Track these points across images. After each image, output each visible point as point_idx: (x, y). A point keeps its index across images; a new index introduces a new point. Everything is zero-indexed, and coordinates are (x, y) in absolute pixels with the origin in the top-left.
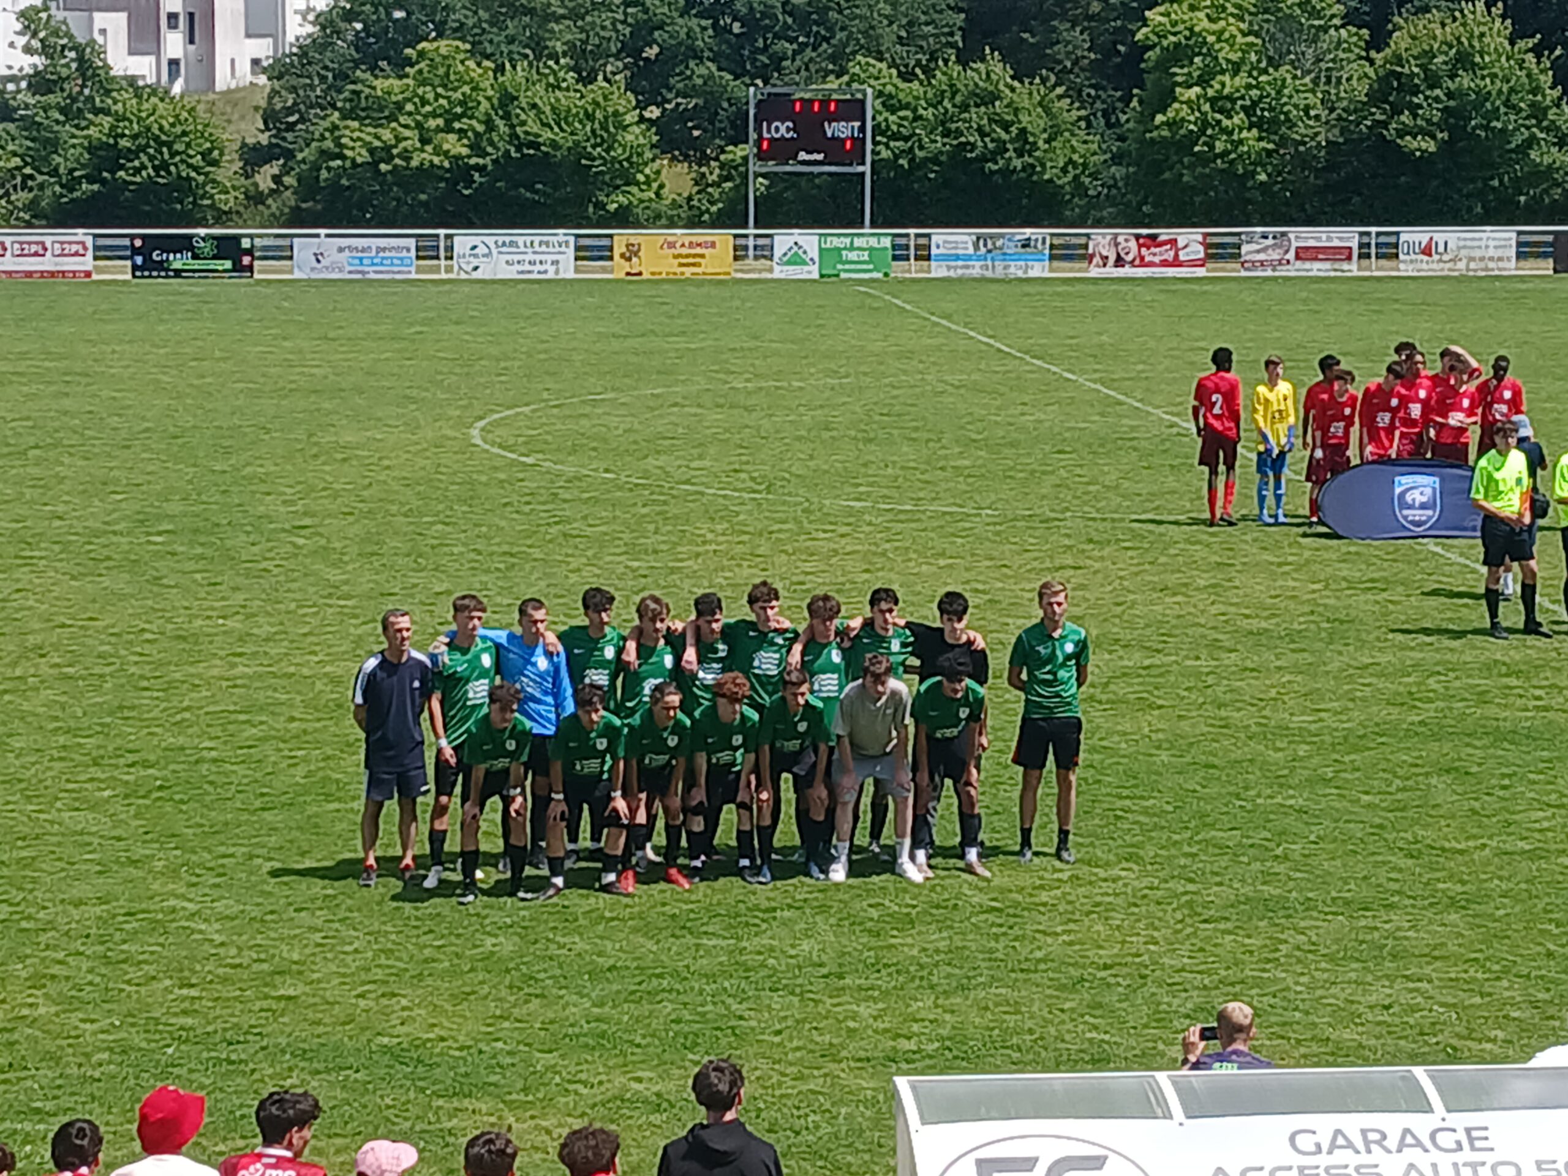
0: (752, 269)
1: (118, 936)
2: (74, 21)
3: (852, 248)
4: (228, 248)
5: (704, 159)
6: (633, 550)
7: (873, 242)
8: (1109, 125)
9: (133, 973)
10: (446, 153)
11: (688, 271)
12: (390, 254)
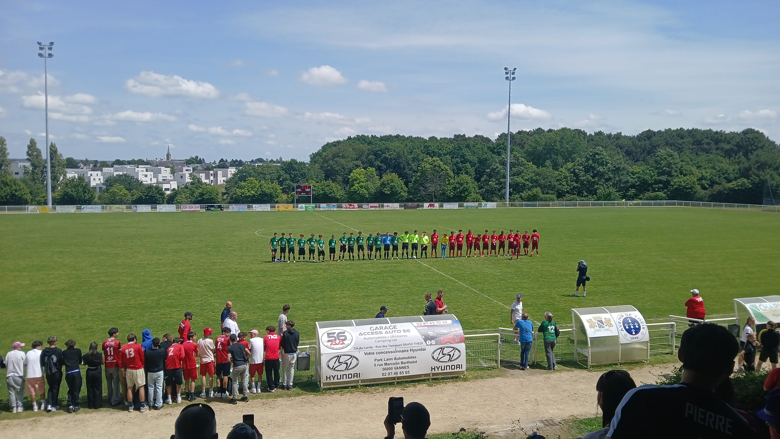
0: (295, 209)
1: (203, 306)
2: (197, 175)
3: (309, 206)
4: (220, 207)
5: (288, 194)
7: (312, 205)
8: (345, 189)
9: (205, 311)
10: (252, 193)
11: (286, 209)
12: (243, 208)
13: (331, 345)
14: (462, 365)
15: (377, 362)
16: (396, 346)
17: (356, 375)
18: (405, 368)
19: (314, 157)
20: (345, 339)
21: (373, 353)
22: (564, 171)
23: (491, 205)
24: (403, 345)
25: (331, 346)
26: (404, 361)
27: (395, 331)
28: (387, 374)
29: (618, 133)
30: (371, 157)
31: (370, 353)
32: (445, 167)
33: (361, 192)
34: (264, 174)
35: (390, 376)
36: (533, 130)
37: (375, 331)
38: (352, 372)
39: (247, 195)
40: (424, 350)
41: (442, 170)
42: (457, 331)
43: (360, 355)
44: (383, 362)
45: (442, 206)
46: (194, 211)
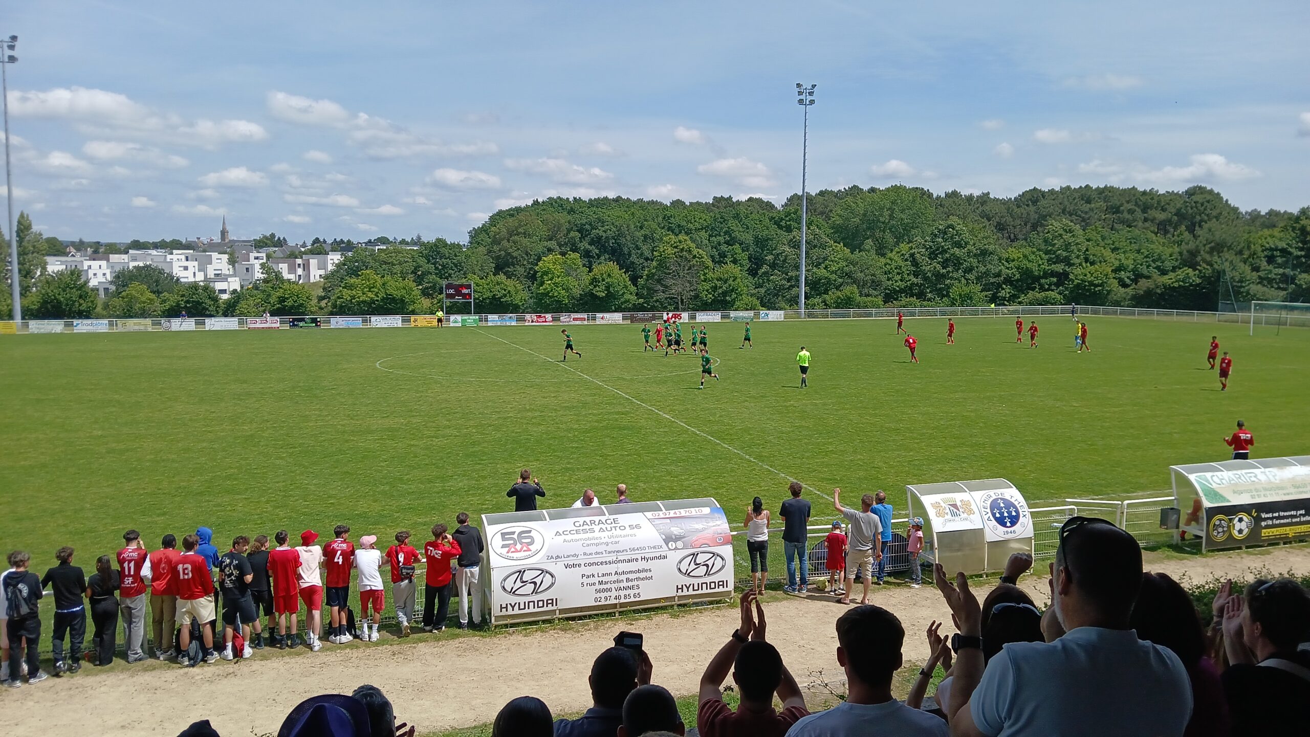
2: (274, 266)
3: (469, 319)
4: (314, 321)
5: (433, 297)
6: (417, 392)
7: (474, 317)
8: (529, 290)
9: (292, 499)
10: (369, 297)
11: (430, 325)
12: (355, 322)
13: (508, 552)
14: (727, 581)
15: (585, 580)
16: (618, 552)
17: (551, 602)
18: (632, 588)
19: (476, 234)
20: (532, 543)
21: (579, 565)
22: (896, 258)
23: (775, 316)
24: (628, 550)
25: (508, 554)
26: (631, 576)
27: (615, 527)
28: (603, 599)
29: (983, 193)
30: (572, 234)
31: (574, 566)
32: (698, 253)
33: (556, 294)
34: (389, 263)
35: (608, 602)
36: (844, 189)
37: (581, 528)
38: (544, 596)
39: (361, 299)
40: (665, 557)
41: (695, 257)
42: (719, 526)
43: (557, 568)
44: (596, 580)
45: (693, 317)
46: (269, 328)
